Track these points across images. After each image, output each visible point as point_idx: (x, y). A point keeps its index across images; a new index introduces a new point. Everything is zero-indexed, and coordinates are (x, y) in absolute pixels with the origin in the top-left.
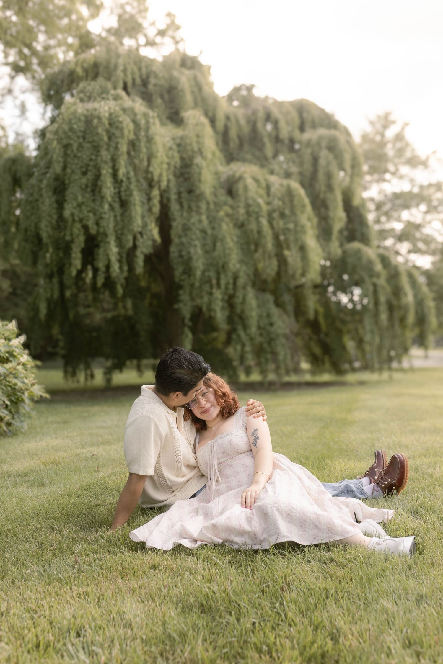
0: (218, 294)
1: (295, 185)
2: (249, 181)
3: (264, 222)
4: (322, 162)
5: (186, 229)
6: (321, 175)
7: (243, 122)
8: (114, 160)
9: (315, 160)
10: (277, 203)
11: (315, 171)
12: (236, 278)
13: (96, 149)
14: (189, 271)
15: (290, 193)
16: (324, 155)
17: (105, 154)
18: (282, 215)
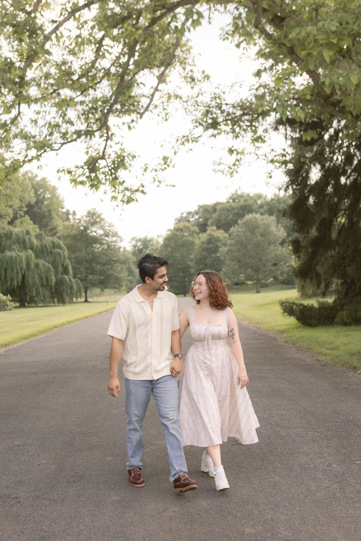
0: (34, 289)
1: (50, 266)
2: (41, 265)
3: (44, 274)
4: (57, 259)
5: (28, 275)
6: (56, 262)
7: (40, 248)
8: (16, 266)
9: (55, 257)
10: (46, 270)
11: (55, 261)
12: (38, 285)
13: (13, 263)
14: (29, 284)
15: (49, 268)
16: (58, 256)
17: (15, 265)
18: (47, 272)
